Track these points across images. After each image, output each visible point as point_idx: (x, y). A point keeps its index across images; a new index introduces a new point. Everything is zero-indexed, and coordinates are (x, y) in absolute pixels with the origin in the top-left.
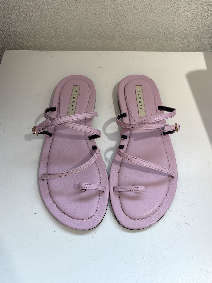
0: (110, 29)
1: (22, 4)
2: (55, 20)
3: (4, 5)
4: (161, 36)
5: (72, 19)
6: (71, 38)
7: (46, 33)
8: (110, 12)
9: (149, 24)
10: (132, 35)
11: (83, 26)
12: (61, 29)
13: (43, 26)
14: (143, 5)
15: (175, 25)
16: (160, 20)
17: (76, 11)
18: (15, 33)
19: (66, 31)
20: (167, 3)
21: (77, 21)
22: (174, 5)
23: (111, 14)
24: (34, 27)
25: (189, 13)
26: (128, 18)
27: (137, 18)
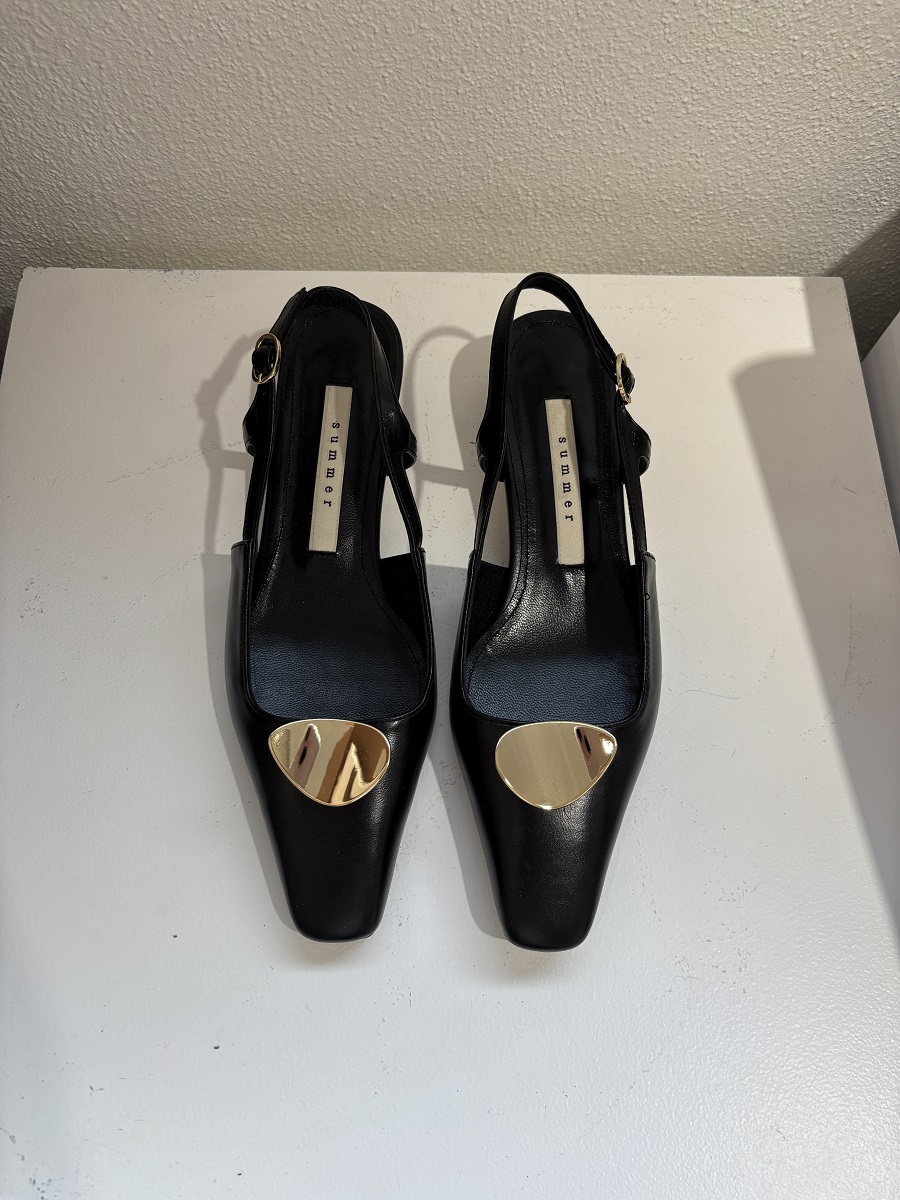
0: (436, 183)
1: (86, 93)
2: (222, 152)
3: (16, 95)
4: (640, 208)
5: (287, 148)
6: (285, 214)
7: (184, 196)
8: (438, 125)
9: (595, 167)
10: (524, 204)
11: (332, 171)
12: (245, 182)
13: (172, 170)
14: (570, 98)
15: (694, 169)
16: (638, 151)
17: (306, 119)
18: (62, 195)
19: (263, 191)
20: (668, 91)
21: (307, 155)
22: (695, 97)
23: (442, 131)
24: (136, 174)
25: (751, 127)
26: (511, 144)
27: (547, 145)
